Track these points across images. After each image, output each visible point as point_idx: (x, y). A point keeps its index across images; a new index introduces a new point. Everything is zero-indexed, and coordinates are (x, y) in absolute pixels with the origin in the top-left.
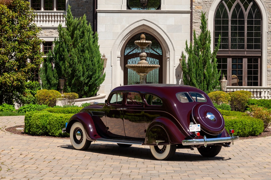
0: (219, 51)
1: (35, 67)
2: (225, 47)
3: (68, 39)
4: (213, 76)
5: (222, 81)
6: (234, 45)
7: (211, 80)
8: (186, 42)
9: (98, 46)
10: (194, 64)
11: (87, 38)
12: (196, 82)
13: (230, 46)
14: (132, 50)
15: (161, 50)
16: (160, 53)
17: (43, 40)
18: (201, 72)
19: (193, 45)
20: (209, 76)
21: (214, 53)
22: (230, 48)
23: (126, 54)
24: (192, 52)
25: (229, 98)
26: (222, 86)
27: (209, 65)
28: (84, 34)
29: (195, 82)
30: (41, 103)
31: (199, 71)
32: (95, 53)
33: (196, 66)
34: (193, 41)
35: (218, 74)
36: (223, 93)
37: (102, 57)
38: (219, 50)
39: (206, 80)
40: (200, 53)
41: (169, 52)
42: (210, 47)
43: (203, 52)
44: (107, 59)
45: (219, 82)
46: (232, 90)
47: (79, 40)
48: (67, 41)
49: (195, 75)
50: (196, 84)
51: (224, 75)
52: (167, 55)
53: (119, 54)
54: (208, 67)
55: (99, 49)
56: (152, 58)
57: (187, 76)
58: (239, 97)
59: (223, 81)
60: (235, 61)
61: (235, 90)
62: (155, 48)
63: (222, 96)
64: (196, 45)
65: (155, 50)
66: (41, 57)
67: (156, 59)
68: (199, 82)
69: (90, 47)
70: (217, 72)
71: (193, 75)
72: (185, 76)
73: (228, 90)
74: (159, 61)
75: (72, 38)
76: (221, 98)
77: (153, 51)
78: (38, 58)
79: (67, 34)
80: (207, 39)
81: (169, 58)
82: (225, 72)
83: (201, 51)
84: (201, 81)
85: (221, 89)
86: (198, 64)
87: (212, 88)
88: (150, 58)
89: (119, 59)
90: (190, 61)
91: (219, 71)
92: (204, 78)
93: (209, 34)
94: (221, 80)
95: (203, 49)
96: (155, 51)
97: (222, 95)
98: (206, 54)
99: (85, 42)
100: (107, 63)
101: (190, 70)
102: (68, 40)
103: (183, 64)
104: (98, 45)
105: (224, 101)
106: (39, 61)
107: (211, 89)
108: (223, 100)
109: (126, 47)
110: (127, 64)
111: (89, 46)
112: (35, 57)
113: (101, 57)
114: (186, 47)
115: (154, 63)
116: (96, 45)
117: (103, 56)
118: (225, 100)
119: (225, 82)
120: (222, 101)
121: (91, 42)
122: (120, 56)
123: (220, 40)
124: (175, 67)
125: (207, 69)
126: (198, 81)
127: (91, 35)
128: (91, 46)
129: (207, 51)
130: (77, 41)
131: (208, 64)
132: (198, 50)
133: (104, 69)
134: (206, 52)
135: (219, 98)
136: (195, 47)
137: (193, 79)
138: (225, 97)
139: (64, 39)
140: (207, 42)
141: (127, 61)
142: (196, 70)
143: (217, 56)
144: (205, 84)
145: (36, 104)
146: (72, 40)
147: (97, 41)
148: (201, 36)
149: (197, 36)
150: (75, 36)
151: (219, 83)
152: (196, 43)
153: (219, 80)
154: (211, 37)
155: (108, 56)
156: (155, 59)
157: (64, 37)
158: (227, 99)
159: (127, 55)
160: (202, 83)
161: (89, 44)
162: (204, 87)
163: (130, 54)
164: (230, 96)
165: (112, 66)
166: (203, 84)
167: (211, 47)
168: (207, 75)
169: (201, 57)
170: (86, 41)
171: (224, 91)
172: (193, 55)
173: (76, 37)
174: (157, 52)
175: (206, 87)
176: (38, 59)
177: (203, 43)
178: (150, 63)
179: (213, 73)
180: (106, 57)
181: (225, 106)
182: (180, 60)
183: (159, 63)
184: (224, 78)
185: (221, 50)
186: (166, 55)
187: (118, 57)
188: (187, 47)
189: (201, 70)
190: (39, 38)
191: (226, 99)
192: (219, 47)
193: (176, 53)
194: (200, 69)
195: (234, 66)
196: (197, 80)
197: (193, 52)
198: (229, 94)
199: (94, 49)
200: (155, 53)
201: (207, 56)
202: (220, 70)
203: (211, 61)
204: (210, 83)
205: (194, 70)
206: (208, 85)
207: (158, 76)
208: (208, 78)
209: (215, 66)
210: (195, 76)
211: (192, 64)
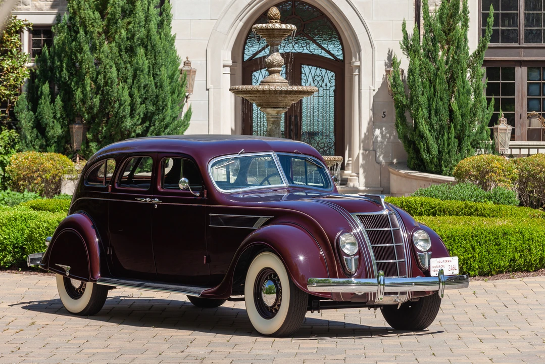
0: (490, 48)
1: (4, 93)
2: (510, 37)
3: (93, 19)
4: (474, 115)
5: (497, 128)
6: (534, 32)
7: (469, 126)
8: (404, 25)
9: (171, 36)
10: (422, 83)
11: (143, 17)
12: (430, 131)
13: (522, 36)
14: (262, 45)
15: (340, 47)
16: (339, 54)
17: (26, 21)
18: (441, 103)
19: (422, 31)
20: (463, 116)
21: (478, 54)
22: (522, 41)
23: (246, 58)
24: (418, 51)
25: (513, 172)
26: (496, 141)
27: (464, 87)
28: (135, 6)
29: (427, 132)
30: (22, 187)
31: (437, 103)
32: (164, 54)
33: (430, 88)
34: (422, 22)
35: (487, 109)
36: (497, 160)
37: (181, 66)
38: (489, 44)
39: (455, 127)
40: (440, 53)
41: (359, 51)
42: (466, 39)
43: (448, 50)
44: (195, 72)
45: (490, 130)
46: (525, 152)
47: (120, 20)
48: (90, 23)
49: (425, 111)
50: (429, 135)
51: (502, 113)
52: (354, 60)
53: (227, 57)
54: (461, 90)
55: (175, 44)
56: (317, 66)
57: (407, 114)
58: (541, 171)
59: (500, 129)
60: (535, 74)
61: (533, 152)
62: (325, 40)
63: (496, 167)
64: (430, 32)
65: (325, 46)
66: (22, 67)
67: (327, 69)
68: (436, 130)
69: (151, 38)
70: (485, 103)
71: (421, 113)
72: (401, 116)
73: (515, 152)
74: (335, 76)
75: (103, 17)
76: (493, 174)
77: (320, 50)
78: (13, 68)
79: (90, 6)
80: (457, 17)
81: (359, 68)
82: (509, 104)
83: (442, 47)
84: (442, 127)
85: (494, 150)
86: (436, 83)
87: (470, 147)
88: (310, 67)
89: (228, 70)
90: (413, 75)
91: (489, 100)
92: (451, 120)
93: (464, 5)
94: (495, 126)
95: (447, 44)
96: (323, 48)
97: (495, 164)
98: (456, 57)
99: (136, 25)
100: (195, 81)
101: (412, 100)
102: (93, 21)
103: (396, 83)
104: (172, 33)
105: (500, 181)
106: (16, 76)
107: (468, 150)
108: (498, 178)
109: (247, 39)
110: (251, 84)
111: (147, 37)
112: (7, 66)
113: (179, 65)
114: (402, 38)
115: (323, 81)
116: (166, 35)
117: (185, 63)
118: (503, 178)
119: (506, 130)
120: (494, 181)
121: (153, 26)
122: (230, 63)
123: (493, 19)
124: (374, 90)
125: (459, 95)
126: (435, 127)
127: (152, 7)
128: (153, 37)
129: (458, 47)
130: (116, 23)
131: (461, 82)
132: (434, 45)
133: (187, 97)
134: (456, 52)
135: (487, 172)
136: (426, 39)
137: (422, 123)
138: (503, 170)
139: (80, 17)
140: (460, 24)
141: (251, 76)
142: (429, 100)
143: (484, 61)
144: (453, 135)
145: (8, 191)
146: (103, 20)
147: (170, 24)
148: (441, 9)
149: (431, 8)
150: (110, 10)
151: (489, 133)
152: (430, 28)
153: (489, 126)
154: (469, 12)
155: (199, 62)
156: (325, 70)
157: (82, 13)
158: (509, 175)
159: (250, 59)
160: (446, 134)
161: (149, 31)
162: (449, 145)
163: (258, 56)
164: (517, 169)
165: (208, 90)
166: (446, 137)
167: (469, 38)
168: (458, 113)
169: (443, 65)
170: (138, 24)
171: (502, 155)
172: (420, 59)
173: (114, 14)
174: (329, 52)
175: (454, 143)
176: (13, 73)
177: (447, 27)
178: (312, 82)
179: (474, 106)
180: (192, 66)
181: (502, 194)
182: (388, 72)
183: (336, 80)
184: (502, 119)
185: (500, 45)
186: (351, 59)
187: (224, 66)
188: (406, 37)
189: (441, 99)
190: (15, 17)
191: (505, 176)
192: (489, 38)
193: (376, 54)
194: (440, 97)
195: (535, 89)
196: (431, 126)
197: (422, 51)
198: (515, 162)
199: (160, 46)
200: (324, 54)
201: (458, 62)
202: (493, 99)
203: (468, 75)
204: (467, 133)
205: (423, 100)
206: (460, 138)
207: (332, 115)
208: (461, 119)
209: (478, 89)
210: (426, 114)
211: (419, 82)
